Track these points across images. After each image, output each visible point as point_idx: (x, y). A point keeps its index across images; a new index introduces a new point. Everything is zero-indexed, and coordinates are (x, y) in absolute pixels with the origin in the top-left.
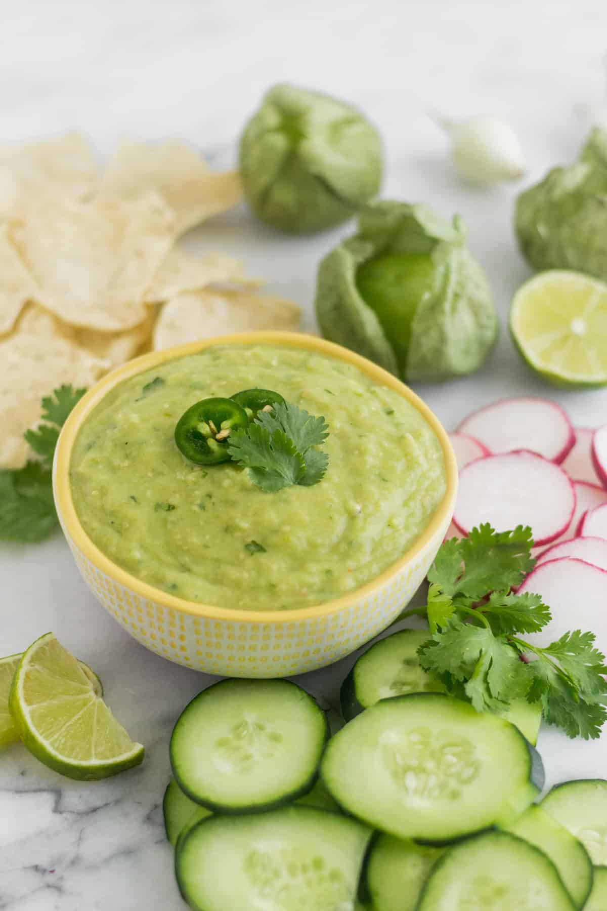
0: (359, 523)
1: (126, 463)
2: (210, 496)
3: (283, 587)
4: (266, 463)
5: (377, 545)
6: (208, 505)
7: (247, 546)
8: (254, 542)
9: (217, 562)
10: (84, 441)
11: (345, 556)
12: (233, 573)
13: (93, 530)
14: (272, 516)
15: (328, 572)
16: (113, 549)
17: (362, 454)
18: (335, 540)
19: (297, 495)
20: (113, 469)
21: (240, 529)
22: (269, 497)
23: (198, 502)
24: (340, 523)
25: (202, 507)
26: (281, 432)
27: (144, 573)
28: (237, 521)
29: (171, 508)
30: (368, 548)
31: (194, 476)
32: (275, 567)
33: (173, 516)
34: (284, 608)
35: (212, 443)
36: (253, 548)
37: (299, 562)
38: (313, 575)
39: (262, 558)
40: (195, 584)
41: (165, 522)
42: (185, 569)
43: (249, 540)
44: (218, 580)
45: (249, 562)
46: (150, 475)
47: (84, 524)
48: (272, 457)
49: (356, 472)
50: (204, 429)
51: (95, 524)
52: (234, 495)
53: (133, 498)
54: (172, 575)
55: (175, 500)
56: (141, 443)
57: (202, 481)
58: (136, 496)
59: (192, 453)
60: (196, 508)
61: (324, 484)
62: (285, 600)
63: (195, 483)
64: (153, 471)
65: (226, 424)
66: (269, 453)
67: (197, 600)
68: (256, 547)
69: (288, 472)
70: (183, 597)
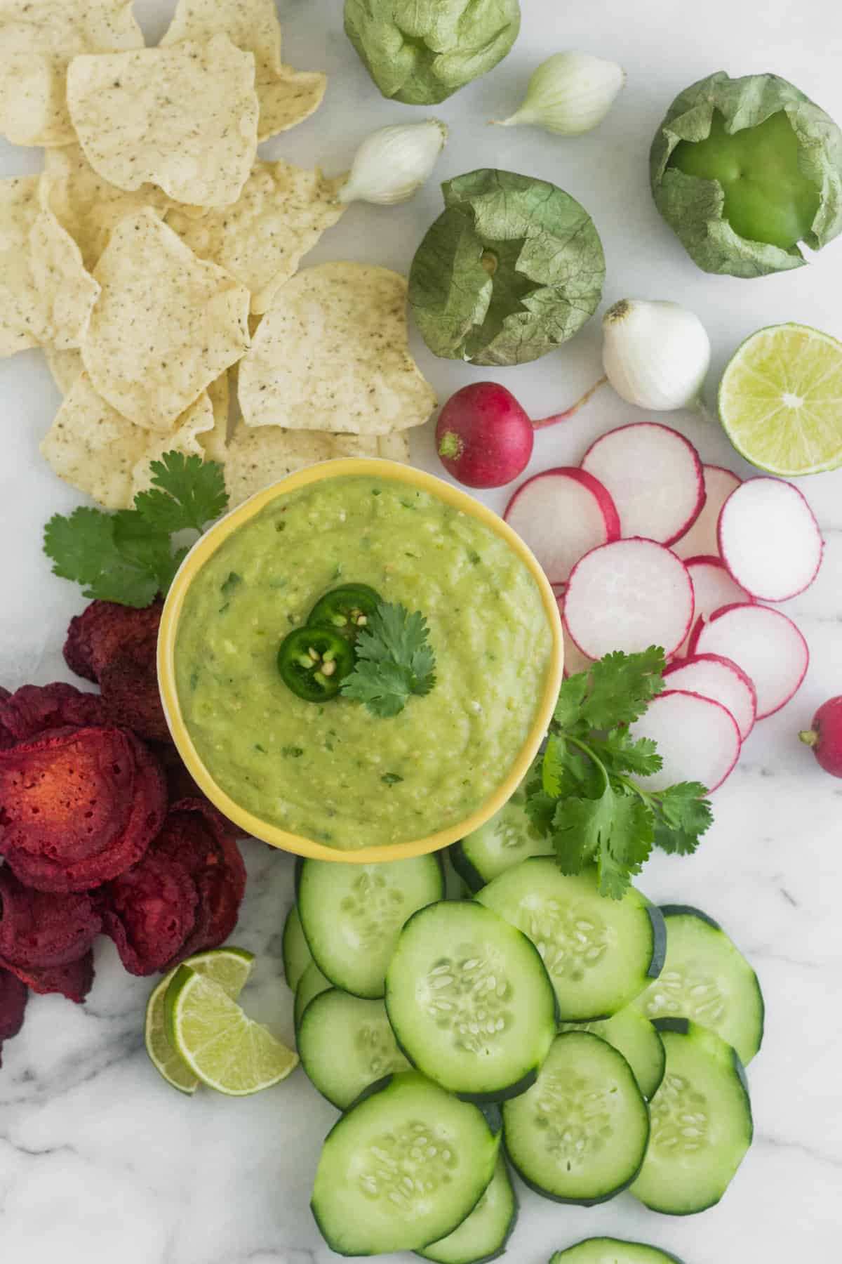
0: (483, 720)
1: (238, 705)
2: (332, 733)
3: (428, 813)
4: (379, 689)
5: (502, 734)
6: (335, 744)
7: (384, 779)
8: (388, 774)
9: (361, 801)
10: (186, 675)
11: (476, 760)
12: (378, 808)
13: (230, 788)
14: (400, 745)
15: (465, 782)
16: (257, 807)
17: (465, 637)
18: (462, 745)
19: (419, 711)
20: (227, 715)
21: (372, 764)
22: (390, 723)
23: (324, 742)
24: (463, 723)
25: (329, 747)
26: (383, 649)
27: (293, 827)
28: (368, 756)
29: (298, 752)
30: (495, 741)
31: (311, 712)
32: (415, 794)
33: (304, 761)
34: (435, 831)
35: (319, 677)
36: (390, 780)
37: (437, 783)
38: (454, 793)
39: (403, 788)
40: (346, 828)
41: (297, 769)
42: (332, 813)
43: (383, 773)
44: (364, 818)
45: (390, 794)
46: (266, 715)
47: (220, 783)
48: (383, 681)
49: (464, 660)
50: (307, 661)
51: (232, 783)
52: (356, 728)
53: (259, 748)
54: (323, 823)
55: (301, 742)
56: (246, 679)
57: (320, 718)
58: (261, 743)
59: (301, 690)
60: (324, 749)
61: (438, 688)
62: (434, 823)
63: (314, 721)
64: (268, 710)
65: (328, 656)
66: (379, 678)
67: (353, 847)
68: (394, 778)
69: (399, 688)
70: (338, 847)
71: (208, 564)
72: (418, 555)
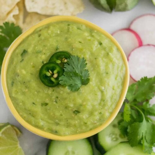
0: (105, 93)
1: (27, 90)
2: (57, 97)
3: (89, 123)
4: (71, 82)
5: (112, 98)
6: (58, 101)
7: (74, 112)
8: (75, 110)
9: (67, 120)
10: (10, 82)
11: (104, 105)
12: (73, 122)
13: (25, 117)
14: (79, 101)
15: (100, 113)
16: (33, 123)
17: (98, 66)
18: (99, 101)
19: (84, 90)
20: (24, 93)
21: (70, 107)
22: (76, 93)
23: (54, 100)
24: (99, 94)
25: (56, 102)
26: (73, 69)
27: (45, 129)
28: (69, 105)
29: (46, 104)
30: (109, 100)
31: (50, 91)
32: (84, 117)
33: (48, 107)
34: (91, 129)
35: (53, 79)
36: (76, 112)
37: (91, 113)
38: (97, 117)
39: (80, 115)
40: (62, 129)
41: (46, 110)
42: (57, 124)
43: (74, 110)
44: (68, 126)
45: (76, 117)
46: (36, 93)
47: (21, 116)
48: (73, 79)
49: (99, 74)
50: (49, 74)
51: (25, 115)
52: (65, 95)
53: (34, 103)
54: (55, 128)
55: (47, 101)
56: (29, 82)
57: (53, 93)
58: (34, 102)
59: (47, 84)
60: (55, 103)
61: (91, 83)
62: (91, 126)
63: (51, 94)
64: (36, 91)
65: (55, 72)
66: (72, 78)
67: (65, 135)
68: (77, 112)
69: (78, 82)
70: (60, 135)
71: (17, 48)
72: (83, 42)
